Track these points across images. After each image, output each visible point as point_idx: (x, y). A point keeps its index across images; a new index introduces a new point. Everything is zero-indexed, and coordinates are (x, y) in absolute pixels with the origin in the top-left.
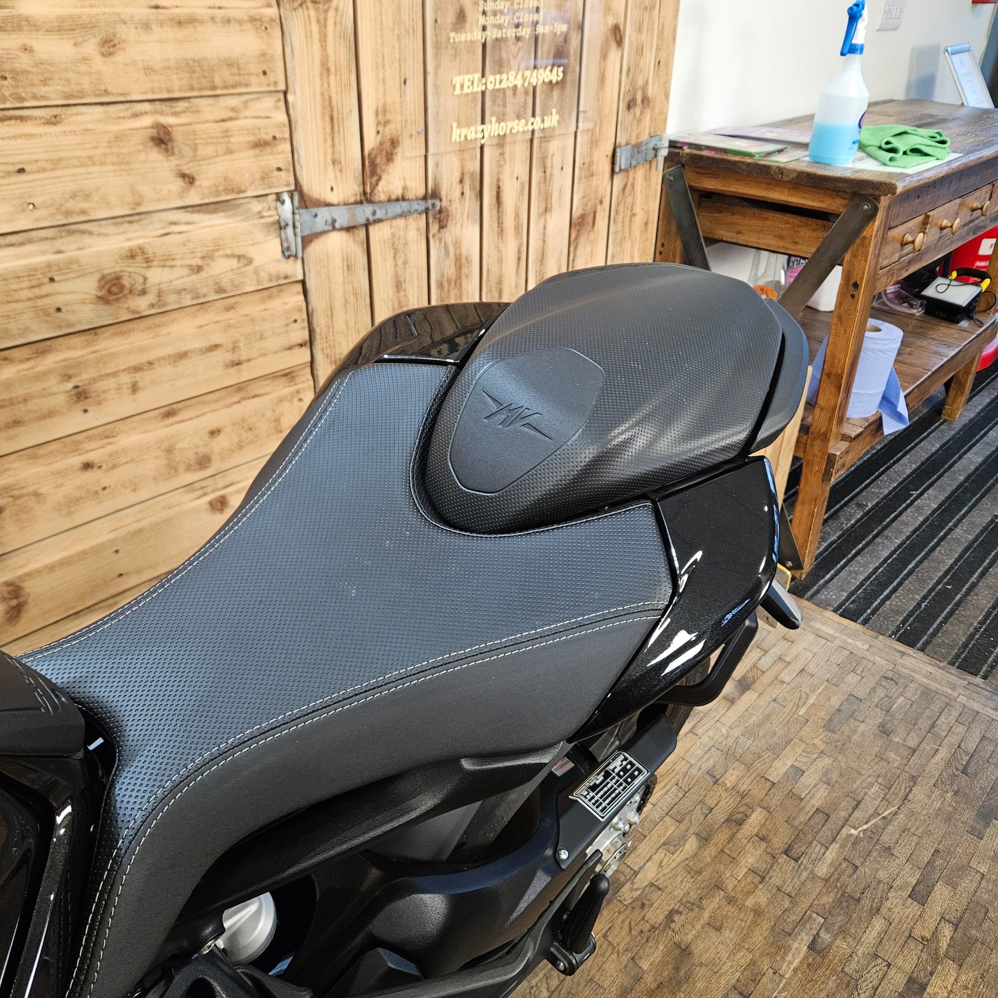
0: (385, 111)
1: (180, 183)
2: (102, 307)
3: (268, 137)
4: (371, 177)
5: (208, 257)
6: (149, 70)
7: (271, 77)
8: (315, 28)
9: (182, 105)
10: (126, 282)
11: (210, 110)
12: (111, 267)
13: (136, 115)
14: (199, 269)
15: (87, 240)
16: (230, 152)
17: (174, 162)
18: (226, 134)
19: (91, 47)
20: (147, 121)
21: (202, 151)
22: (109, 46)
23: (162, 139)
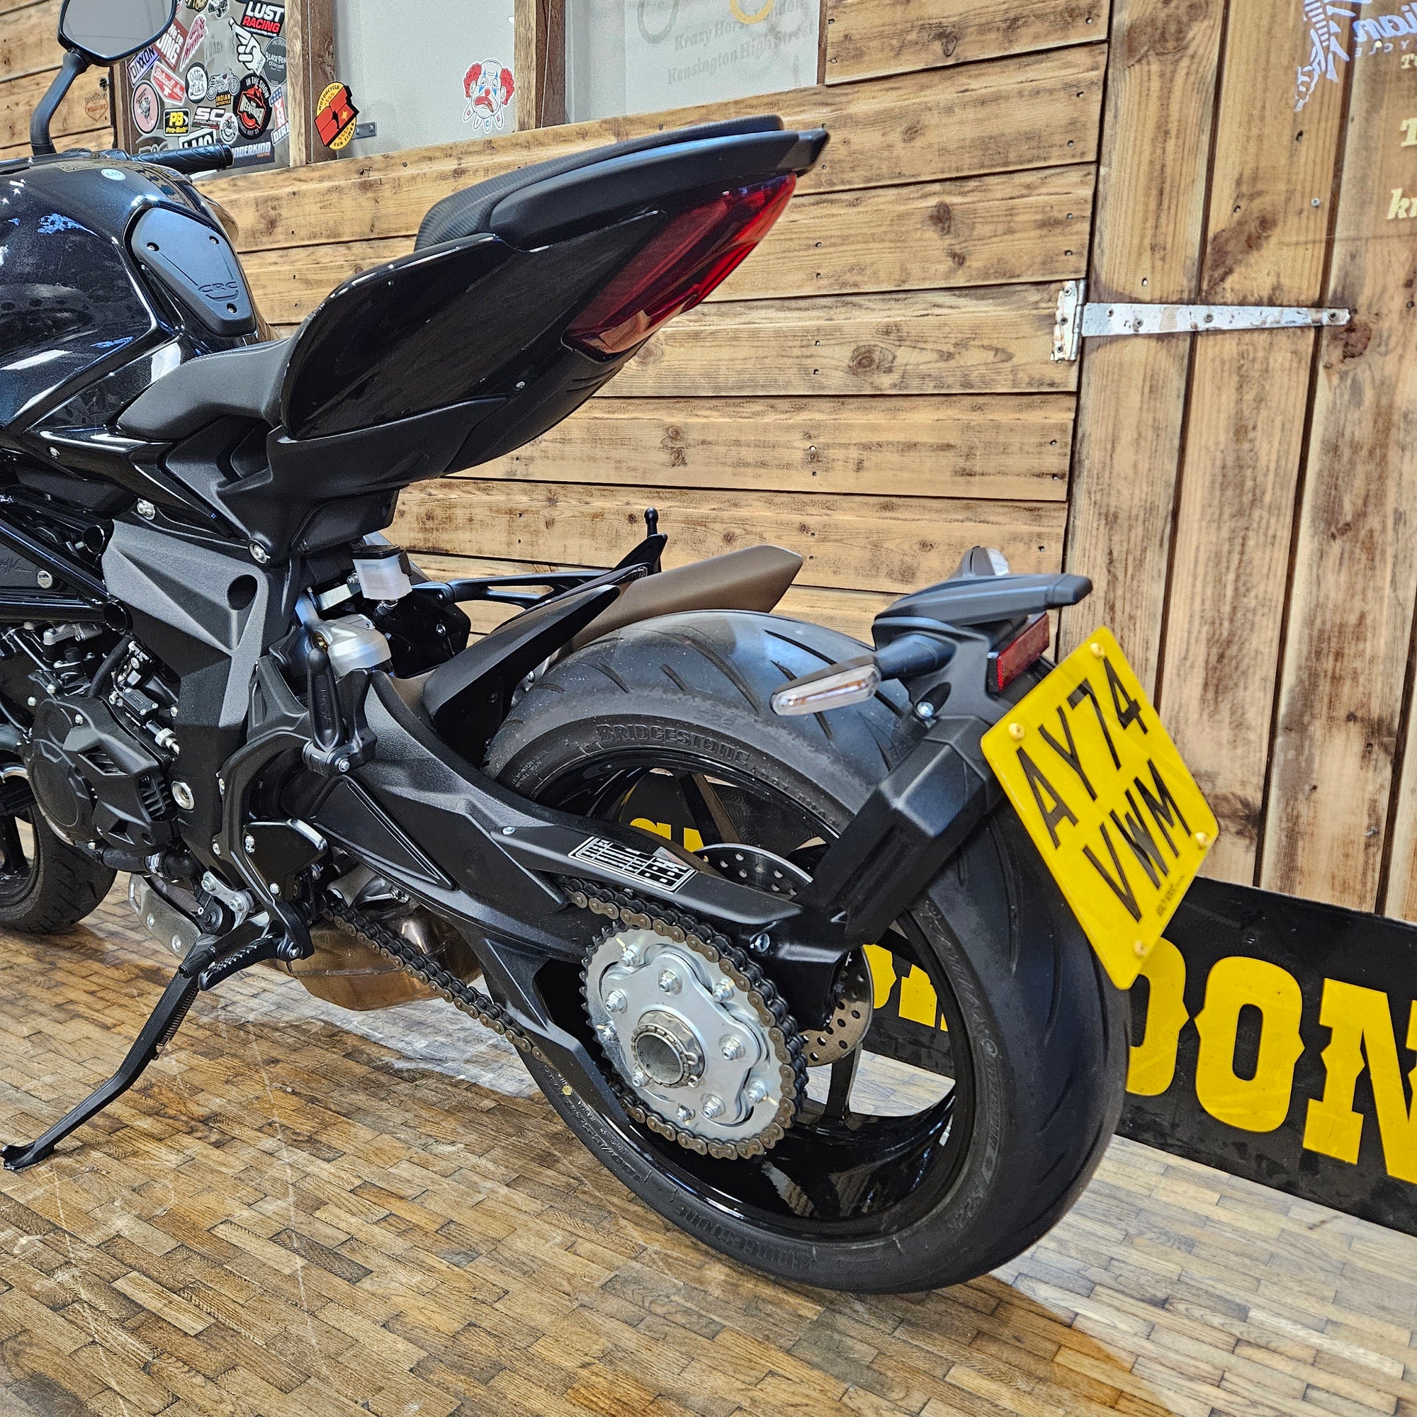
0: (1255, 179)
1: (950, 263)
2: (852, 379)
3: (1062, 216)
4: (1216, 266)
5: (962, 345)
6: (943, 151)
7: (1080, 147)
8: (1155, 85)
9: (973, 184)
10: (876, 356)
11: (999, 188)
12: (867, 339)
13: (924, 196)
14: (950, 356)
15: (856, 312)
16: (1010, 231)
17: (948, 240)
18: (1011, 212)
19: (896, 136)
20: (933, 201)
21: (981, 230)
22: (912, 132)
23: (942, 218)
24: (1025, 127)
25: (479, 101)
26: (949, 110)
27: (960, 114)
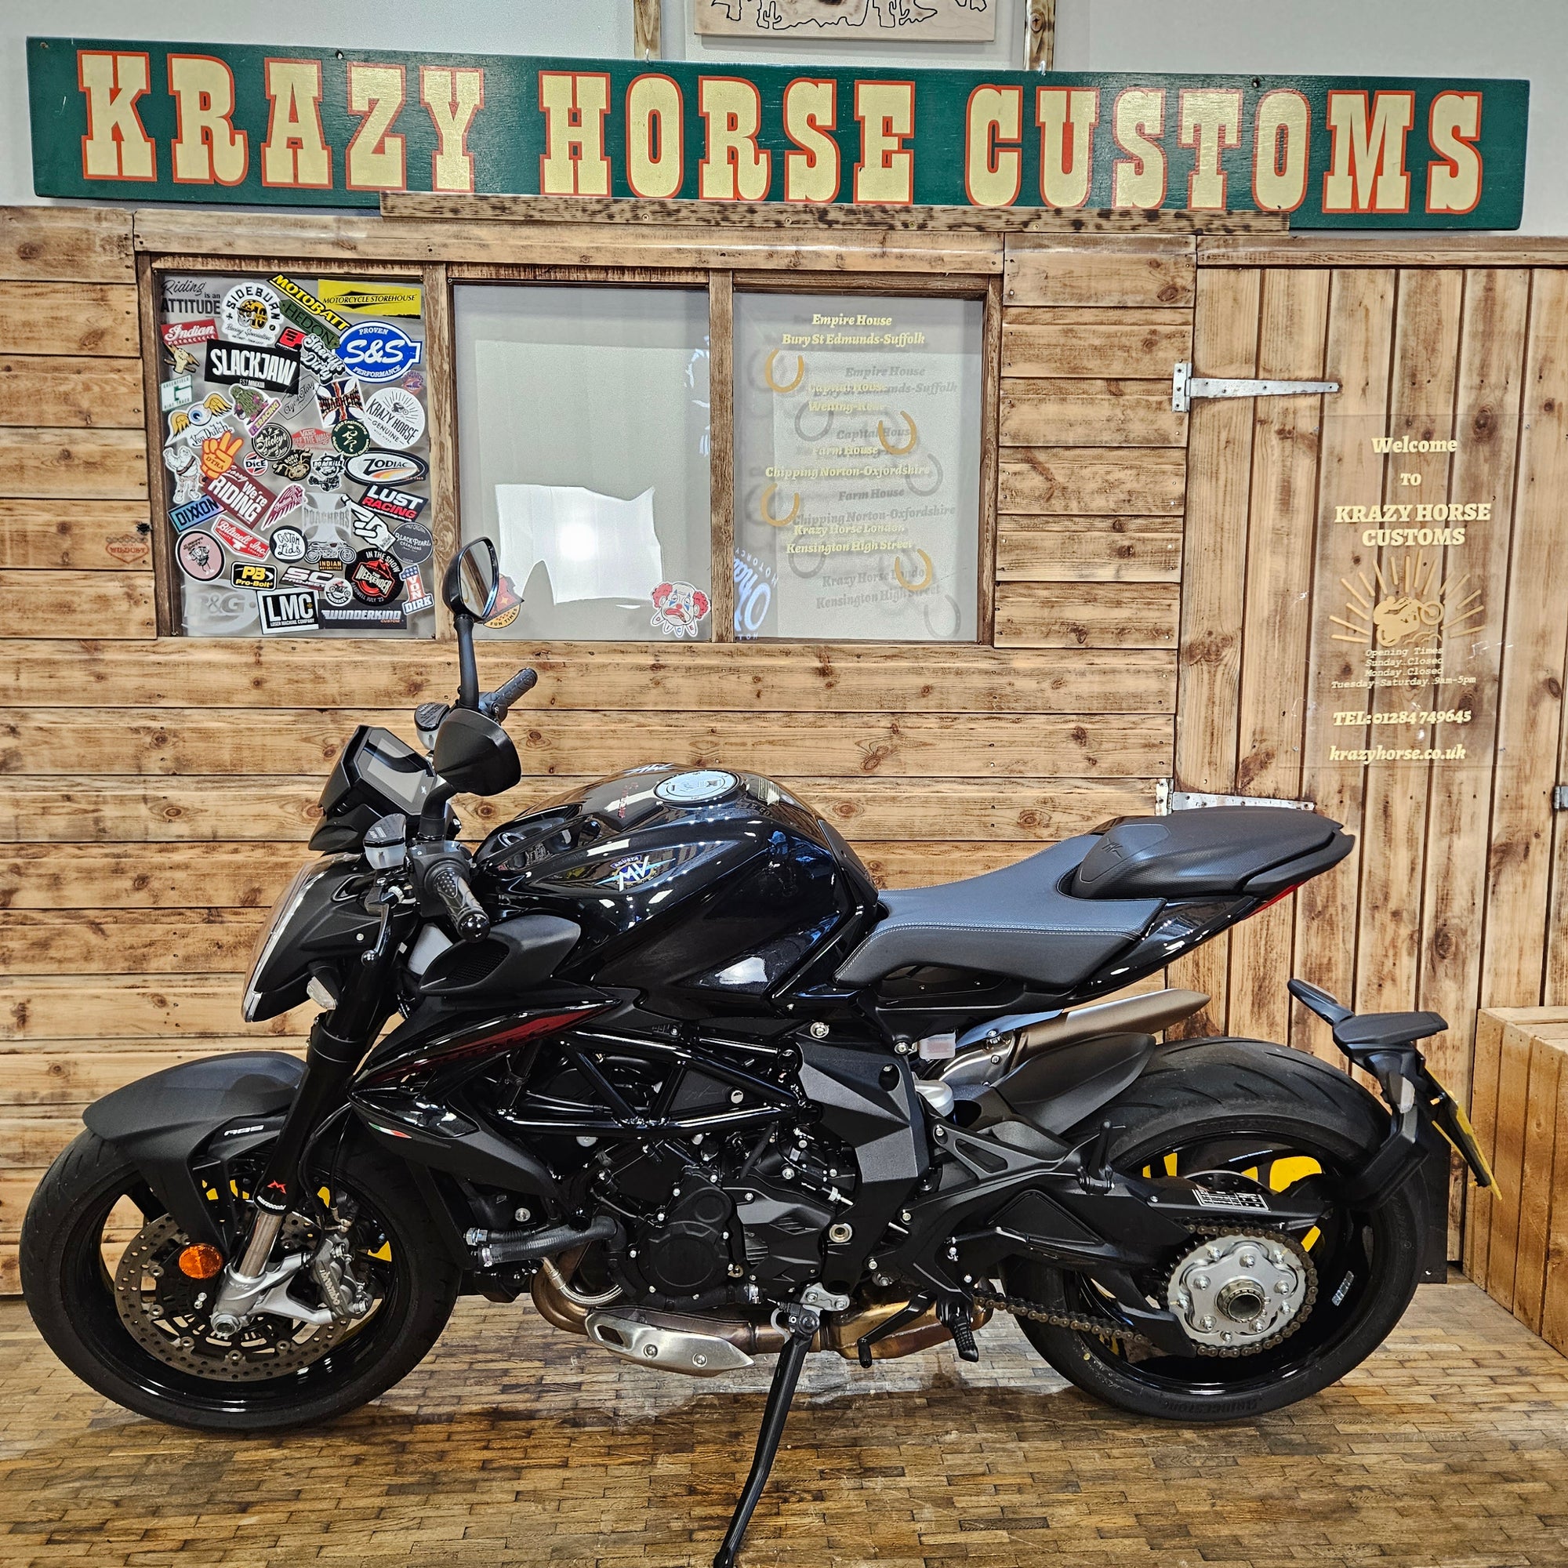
0: (1262, 733)
1: (1086, 763)
2: (1019, 830)
3: (1157, 742)
4: (1245, 775)
6: (1078, 697)
7: (1165, 705)
8: (1206, 676)
9: (1098, 718)
10: (1037, 817)
11: (1116, 722)
12: (1029, 805)
13: (1066, 722)
14: (1089, 818)
15: (1019, 788)
16: (1125, 748)
17: (1084, 750)
18: (1126, 737)
19: (1046, 685)
20: (1072, 725)
21: (1105, 746)
22: (1058, 684)
23: (1079, 736)
24: (1131, 690)
25: (669, 612)
26: (1083, 674)
27: (1089, 677)
